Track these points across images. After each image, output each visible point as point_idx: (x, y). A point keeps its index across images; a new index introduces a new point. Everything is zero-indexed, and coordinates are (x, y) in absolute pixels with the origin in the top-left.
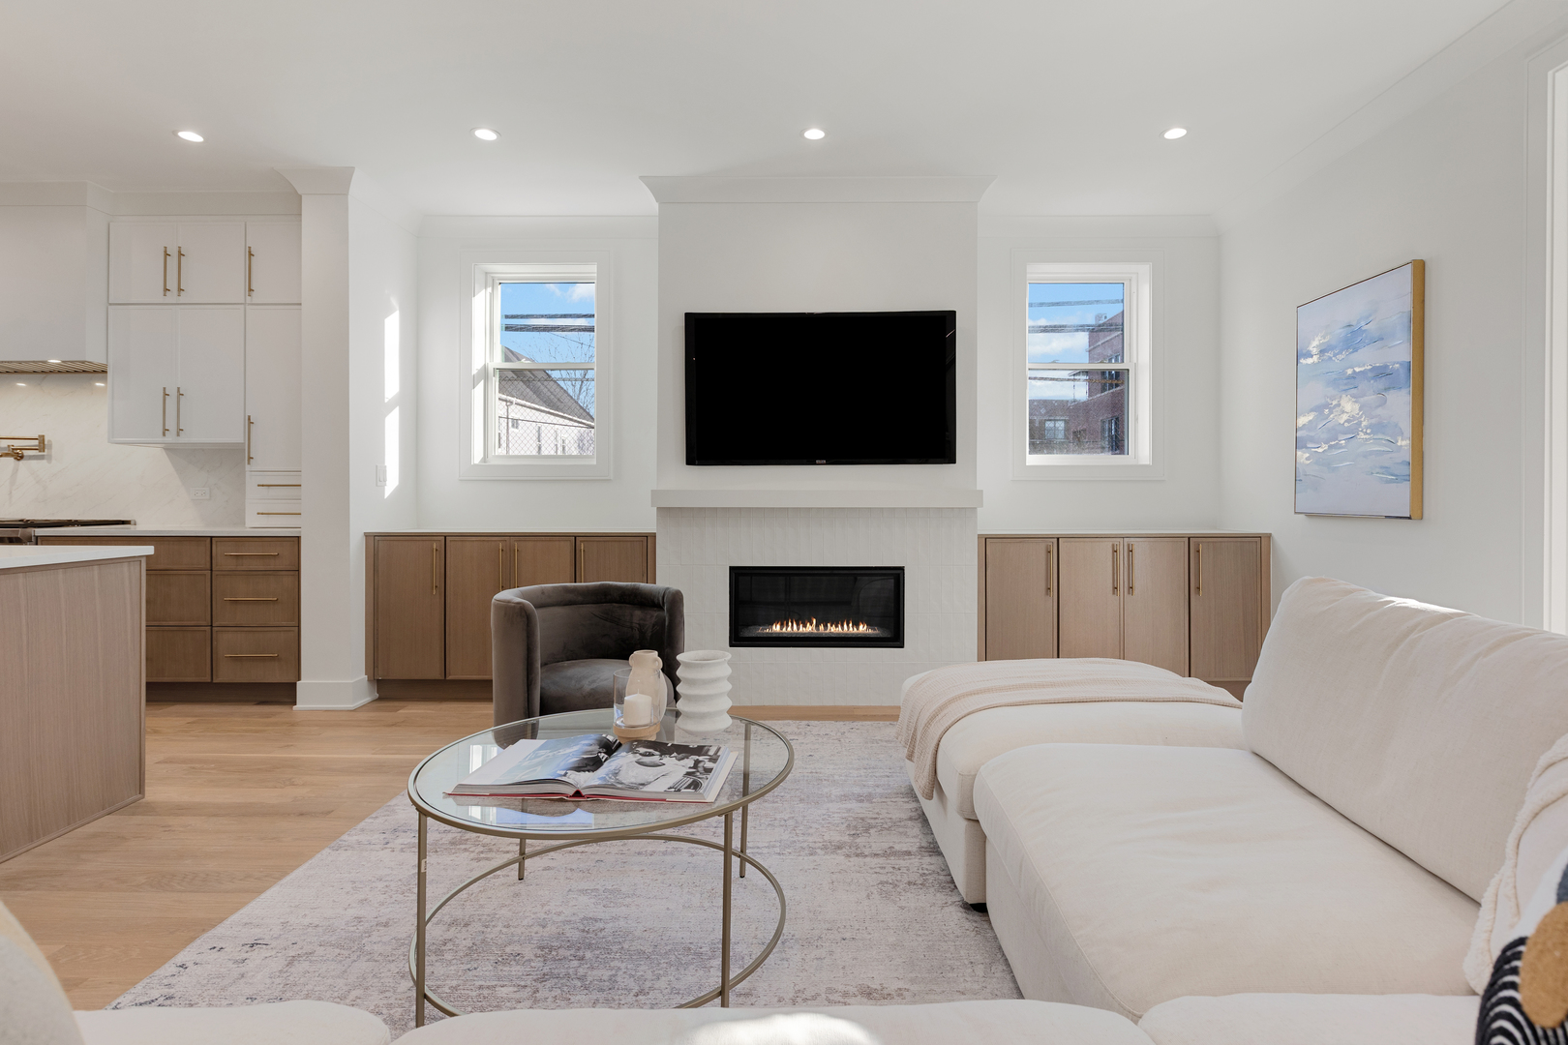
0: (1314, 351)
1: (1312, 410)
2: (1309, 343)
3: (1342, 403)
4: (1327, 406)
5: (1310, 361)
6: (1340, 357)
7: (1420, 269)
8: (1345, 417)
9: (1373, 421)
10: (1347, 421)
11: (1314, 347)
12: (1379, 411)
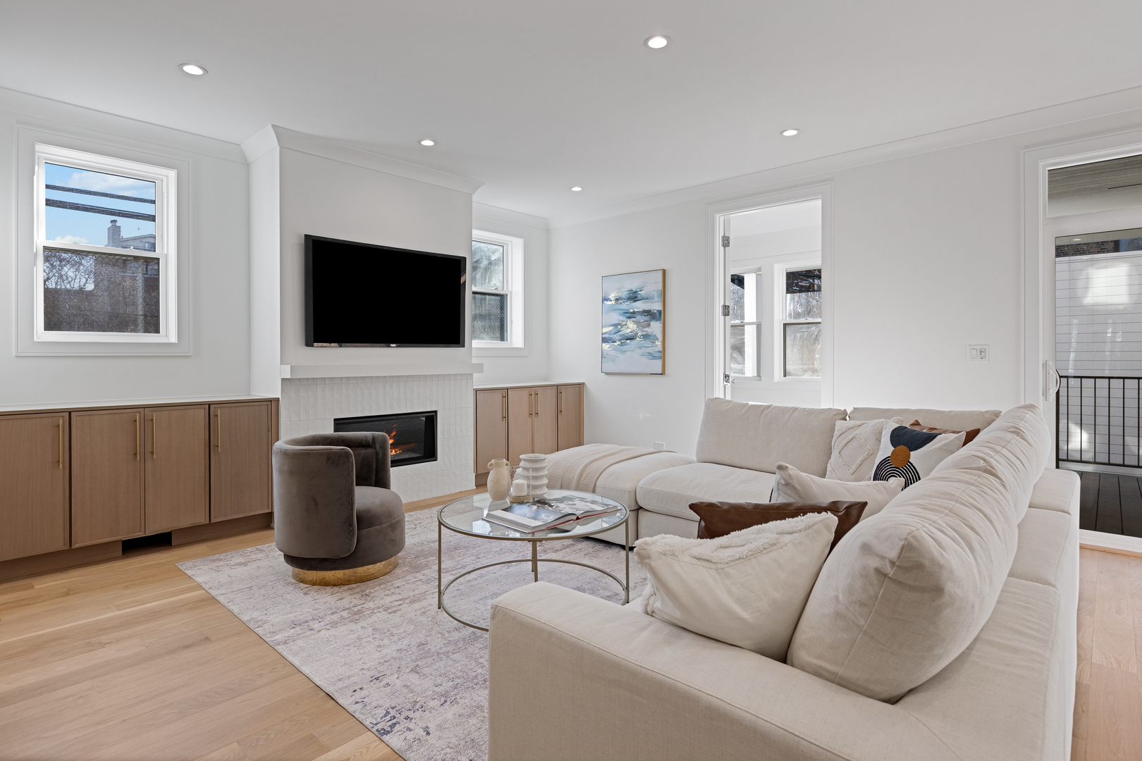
0: (612, 299)
1: (611, 326)
2: (609, 295)
3: (628, 323)
4: (619, 324)
5: (609, 303)
6: (627, 303)
7: (664, 271)
8: (629, 330)
9: (644, 333)
10: (631, 332)
11: (612, 296)
12: (647, 329)
